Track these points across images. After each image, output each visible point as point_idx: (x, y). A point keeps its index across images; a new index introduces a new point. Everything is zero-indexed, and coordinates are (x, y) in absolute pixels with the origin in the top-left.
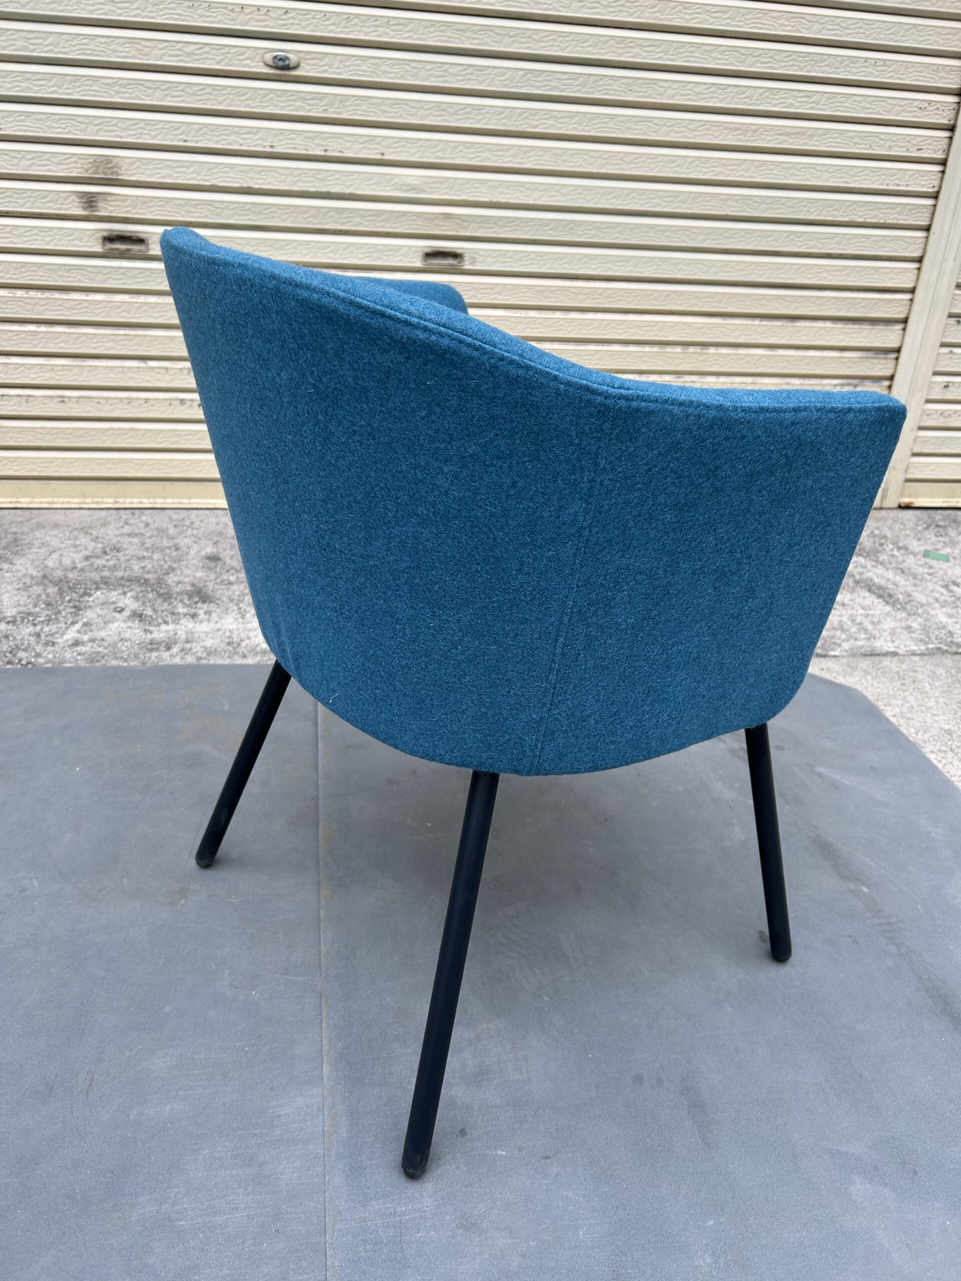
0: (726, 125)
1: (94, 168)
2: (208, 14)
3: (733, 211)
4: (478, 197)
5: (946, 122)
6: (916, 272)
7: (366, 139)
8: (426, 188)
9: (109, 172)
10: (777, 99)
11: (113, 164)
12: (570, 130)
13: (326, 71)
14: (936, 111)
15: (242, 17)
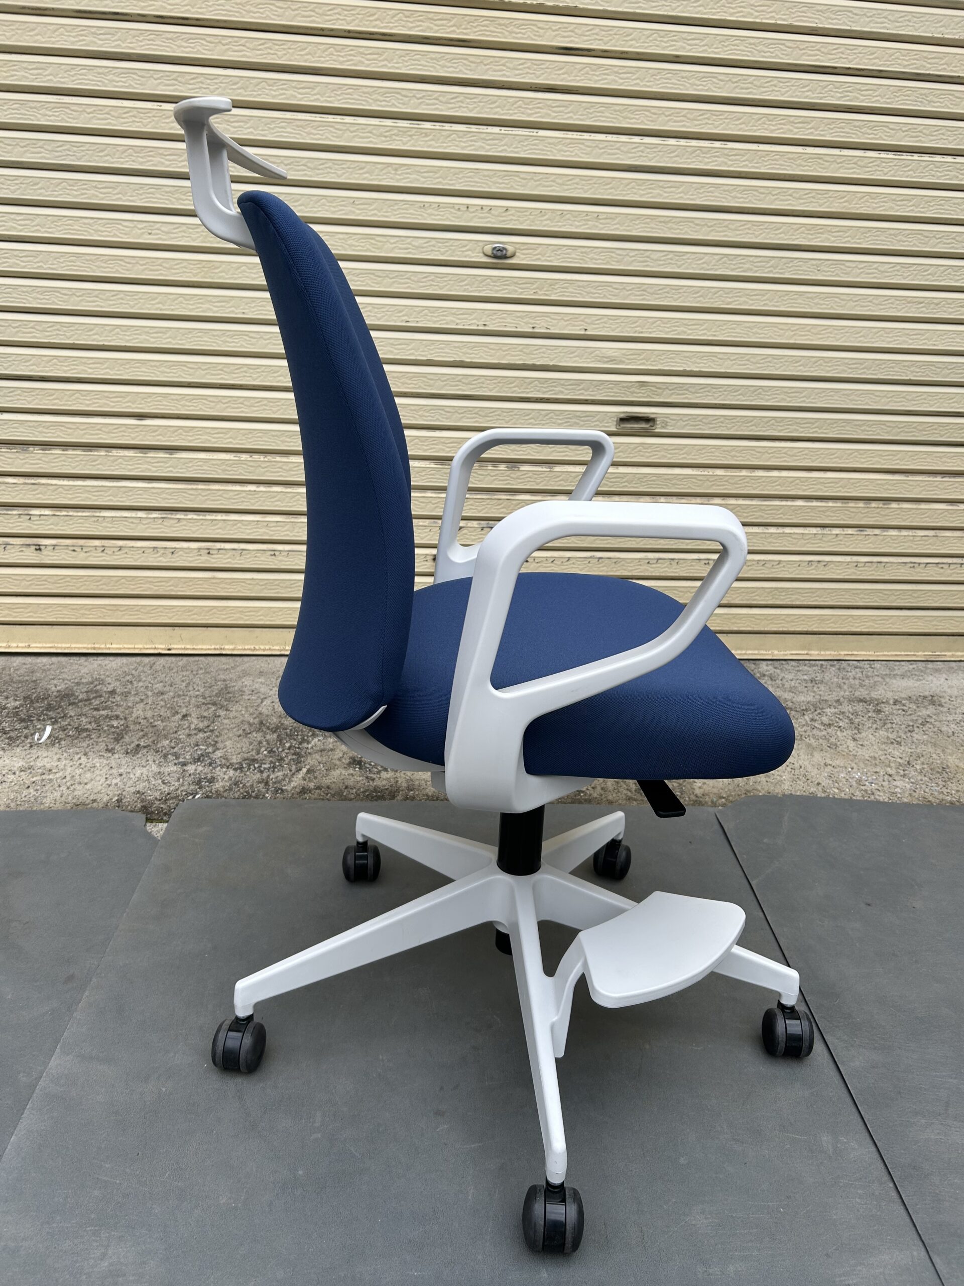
2: (436, 213)
3: (915, 376)
4: (673, 366)
7: (571, 316)
8: (623, 359)
12: (761, 306)
13: (539, 259)
15: (465, 216)
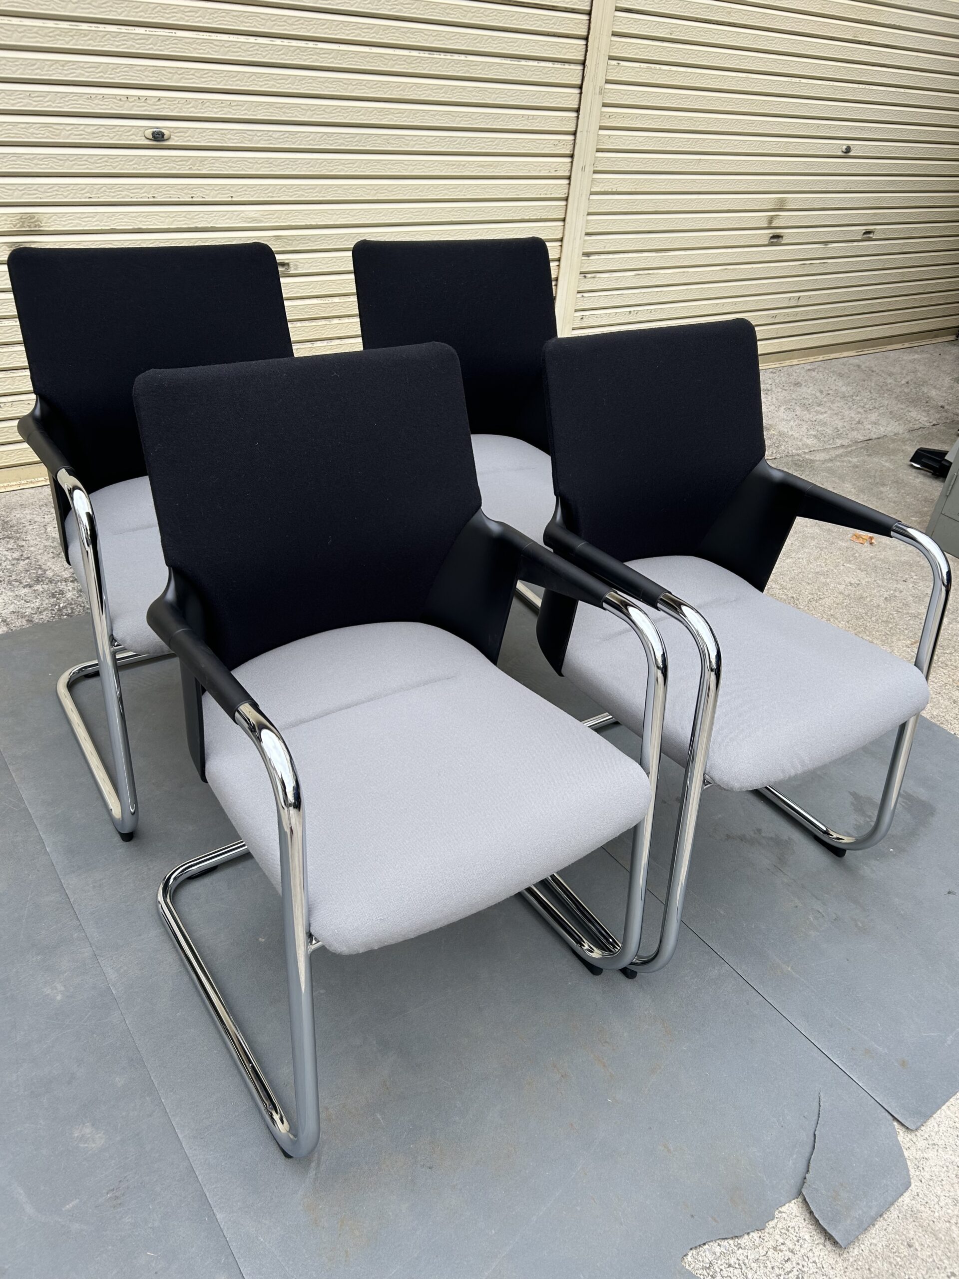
0: (447, 163)
1: (21, 223)
2: (102, 103)
3: (454, 218)
4: (298, 222)
5: (569, 152)
6: (559, 248)
7: (220, 187)
9: (33, 225)
10: (475, 144)
11: (36, 219)
12: (353, 172)
13: (189, 141)
14: (563, 146)
15: (127, 105)
